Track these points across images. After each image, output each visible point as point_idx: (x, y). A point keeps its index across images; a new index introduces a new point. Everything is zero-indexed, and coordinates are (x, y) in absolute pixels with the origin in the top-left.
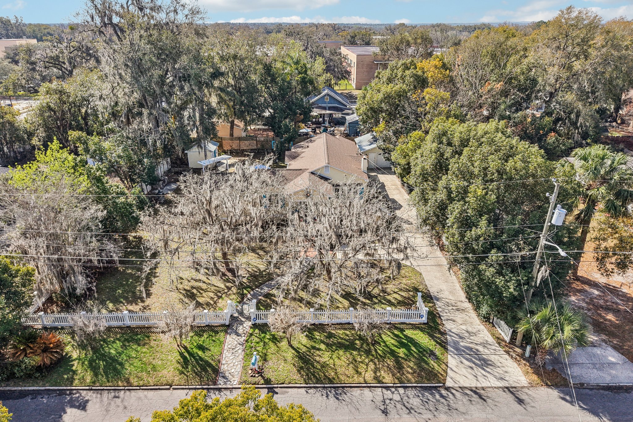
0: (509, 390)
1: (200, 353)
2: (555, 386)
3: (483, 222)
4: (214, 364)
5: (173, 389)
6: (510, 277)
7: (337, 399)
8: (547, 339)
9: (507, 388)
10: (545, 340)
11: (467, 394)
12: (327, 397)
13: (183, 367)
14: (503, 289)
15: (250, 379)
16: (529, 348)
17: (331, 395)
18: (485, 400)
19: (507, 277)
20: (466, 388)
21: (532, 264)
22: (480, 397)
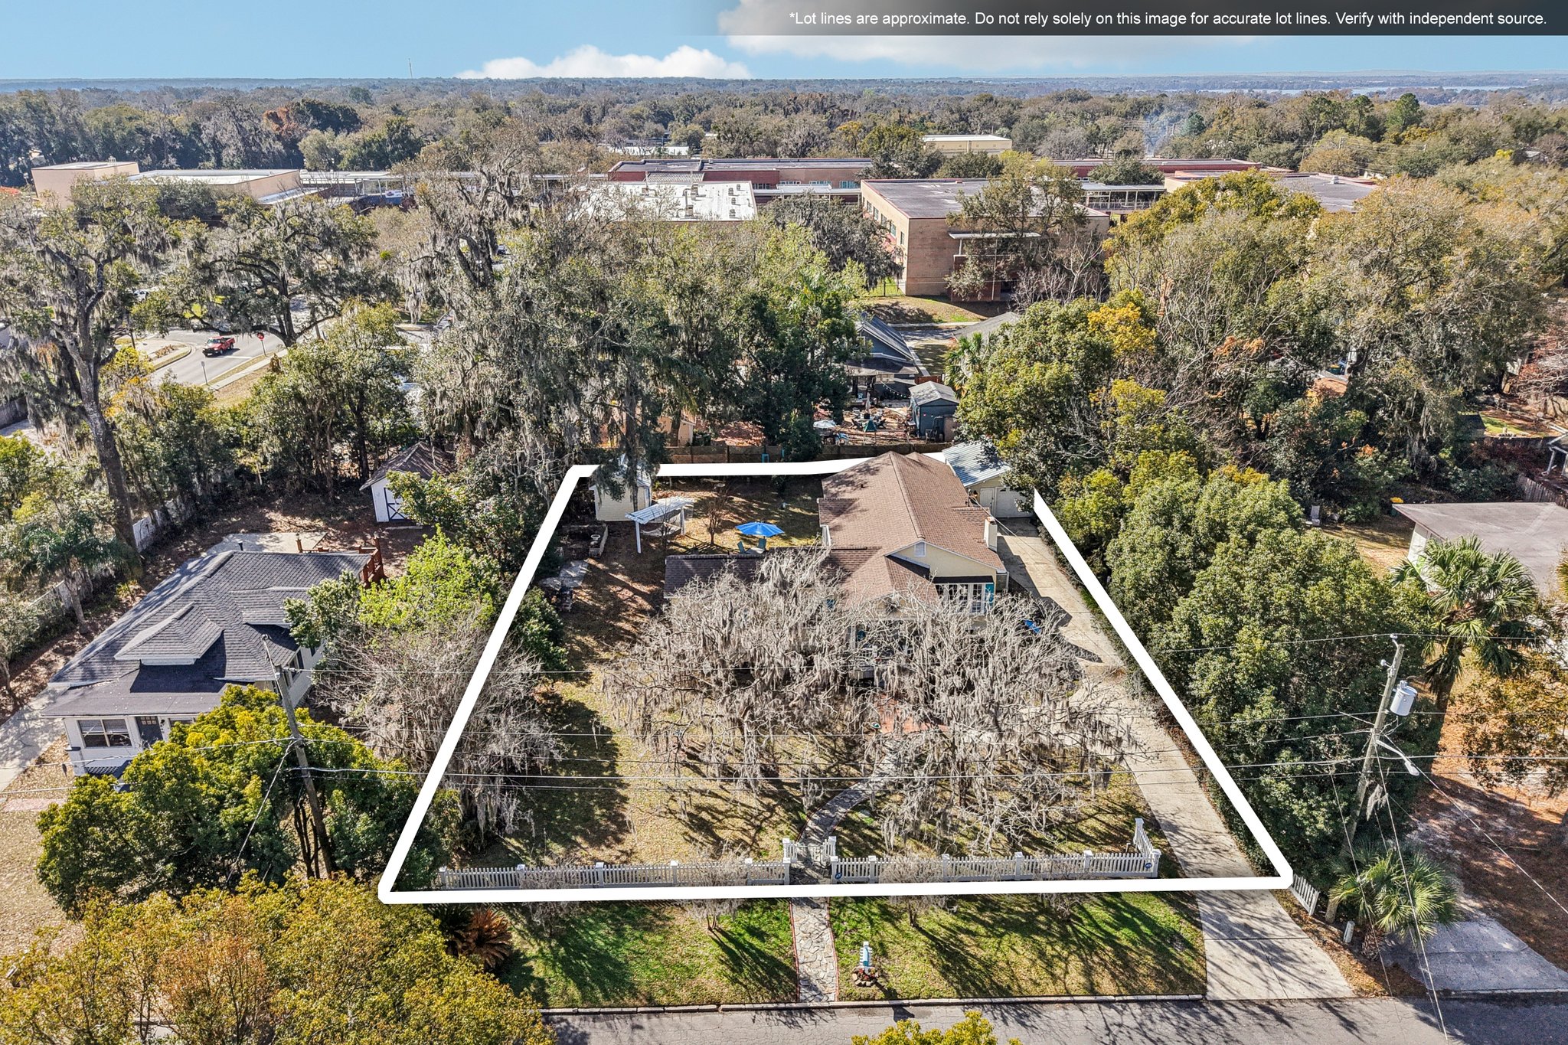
0: (1326, 1003)
1: (756, 942)
2: (1403, 995)
3: (1266, 698)
4: (786, 962)
5: (725, 1010)
6: (1318, 802)
7: (1024, 1024)
8: (1386, 913)
9: (1323, 1000)
10: (1383, 916)
11: (1254, 1014)
12: (1005, 1020)
13: (733, 970)
14: (1306, 823)
15: (858, 991)
16: (1350, 927)
17: (1010, 1019)
18: (1287, 1023)
19: (1311, 801)
20: (1251, 1002)
21: (1355, 779)
22: (1279, 1018)
